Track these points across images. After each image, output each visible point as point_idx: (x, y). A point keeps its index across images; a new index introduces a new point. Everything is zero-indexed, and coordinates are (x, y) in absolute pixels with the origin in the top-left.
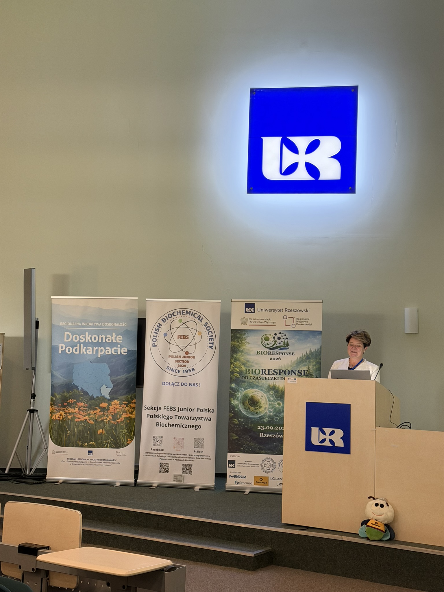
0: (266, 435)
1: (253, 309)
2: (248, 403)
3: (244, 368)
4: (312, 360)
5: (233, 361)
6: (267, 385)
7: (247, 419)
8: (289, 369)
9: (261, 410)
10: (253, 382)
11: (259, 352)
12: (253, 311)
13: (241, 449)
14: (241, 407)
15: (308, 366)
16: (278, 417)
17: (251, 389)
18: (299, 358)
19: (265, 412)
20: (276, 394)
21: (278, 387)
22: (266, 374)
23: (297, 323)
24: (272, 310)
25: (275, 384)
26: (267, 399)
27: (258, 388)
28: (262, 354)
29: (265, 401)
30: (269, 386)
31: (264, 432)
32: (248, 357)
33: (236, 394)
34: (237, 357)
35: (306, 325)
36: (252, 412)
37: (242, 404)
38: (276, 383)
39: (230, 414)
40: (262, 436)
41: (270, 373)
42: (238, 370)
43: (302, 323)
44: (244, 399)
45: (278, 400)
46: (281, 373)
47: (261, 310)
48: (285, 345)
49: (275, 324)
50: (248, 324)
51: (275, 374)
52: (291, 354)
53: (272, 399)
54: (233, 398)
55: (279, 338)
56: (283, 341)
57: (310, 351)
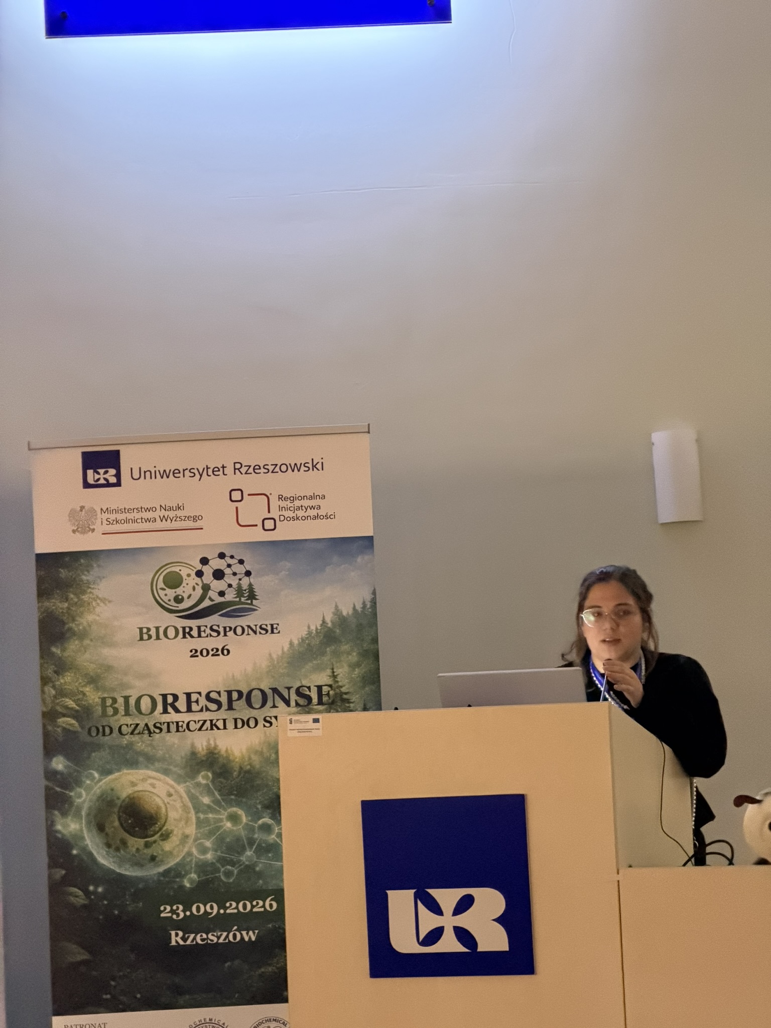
0: (192, 936)
1: (112, 471)
2: (117, 823)
3: (93, 697)
4: (345, 647)
5: (50, 672)
6: (185, 750)
7: (117, 882)
8: (262, 687)
9: (167, 846)
10: (130, 745)
11: (149, 630)
12: (113, 480)
13: (104, 997)
14: (93, 844)
15: (333, 669)
16: (233, 867)
17: (125, 771)
18: (296, 642)
19: (183, 854)
20: (221, 783)
21: (227, 758)
22: (177, 711)
23: (281, 513)
24: (187, 472)
25: (216, 747)
26: (190, 805)
27: (152, 764)
28: (158, 638)
29: (180, 810)
30: (194, 754)
31: (187, 926)
32: (107, 652)
33: (72, 794)
34: (66, 654)
35: (316, 517)
36: (134, 855)
37: (95, 831)
38: (218, 743)
39: (53, 871)
40: (177, 942)
41: (194, 707)
42: (71, 703)
43: (300, 513)
44: (100, 811)
45: (230, 803)
46: (234, 702)
47: (144, 474)
48: (243, 599)
49: (198, 524)
50: (99, 528)
51: (214, 707)
52: (267, 631)
53: (206, 800)
54: (59, 810)
55: (219, 575)
56: (235, 584)
57: (334, 614)
